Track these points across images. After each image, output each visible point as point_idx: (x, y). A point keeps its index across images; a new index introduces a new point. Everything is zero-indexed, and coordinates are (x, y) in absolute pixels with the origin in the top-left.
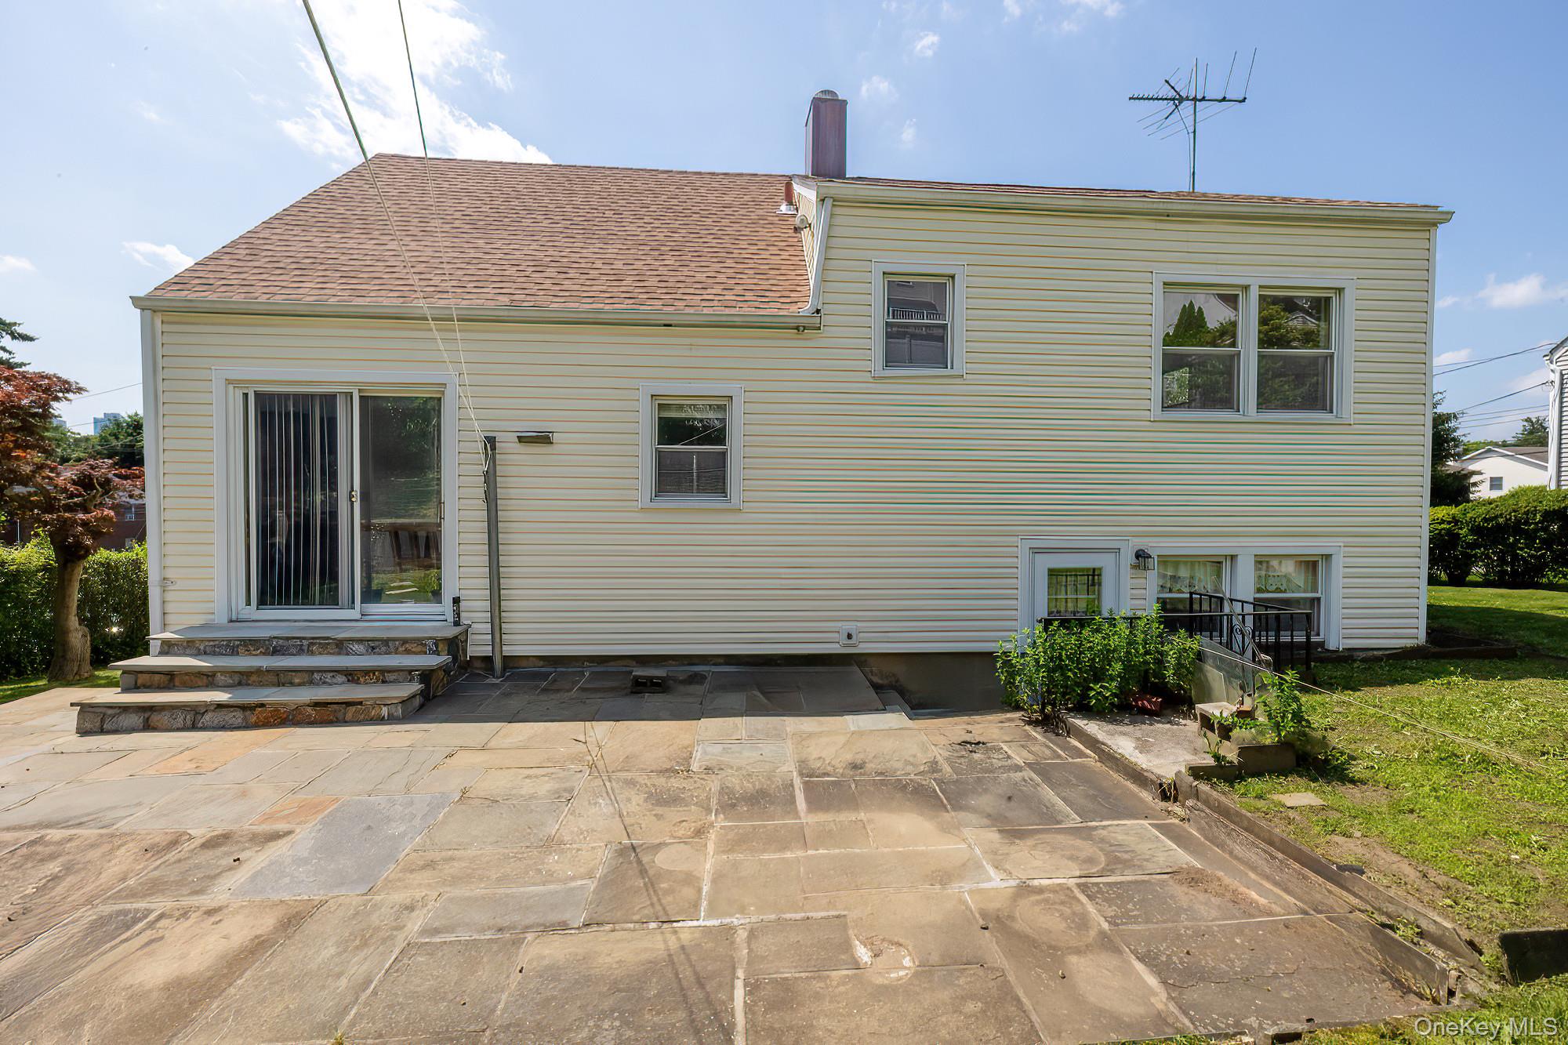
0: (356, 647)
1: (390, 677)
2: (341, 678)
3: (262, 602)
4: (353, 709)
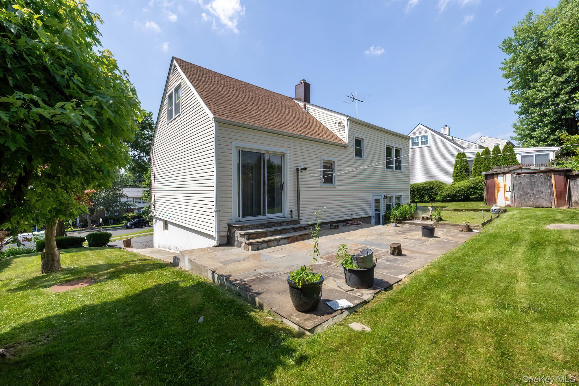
0: (284, 224)
1: (301, 229)
2: (293, 231)
3: (244, 216)
4: (306, 236)
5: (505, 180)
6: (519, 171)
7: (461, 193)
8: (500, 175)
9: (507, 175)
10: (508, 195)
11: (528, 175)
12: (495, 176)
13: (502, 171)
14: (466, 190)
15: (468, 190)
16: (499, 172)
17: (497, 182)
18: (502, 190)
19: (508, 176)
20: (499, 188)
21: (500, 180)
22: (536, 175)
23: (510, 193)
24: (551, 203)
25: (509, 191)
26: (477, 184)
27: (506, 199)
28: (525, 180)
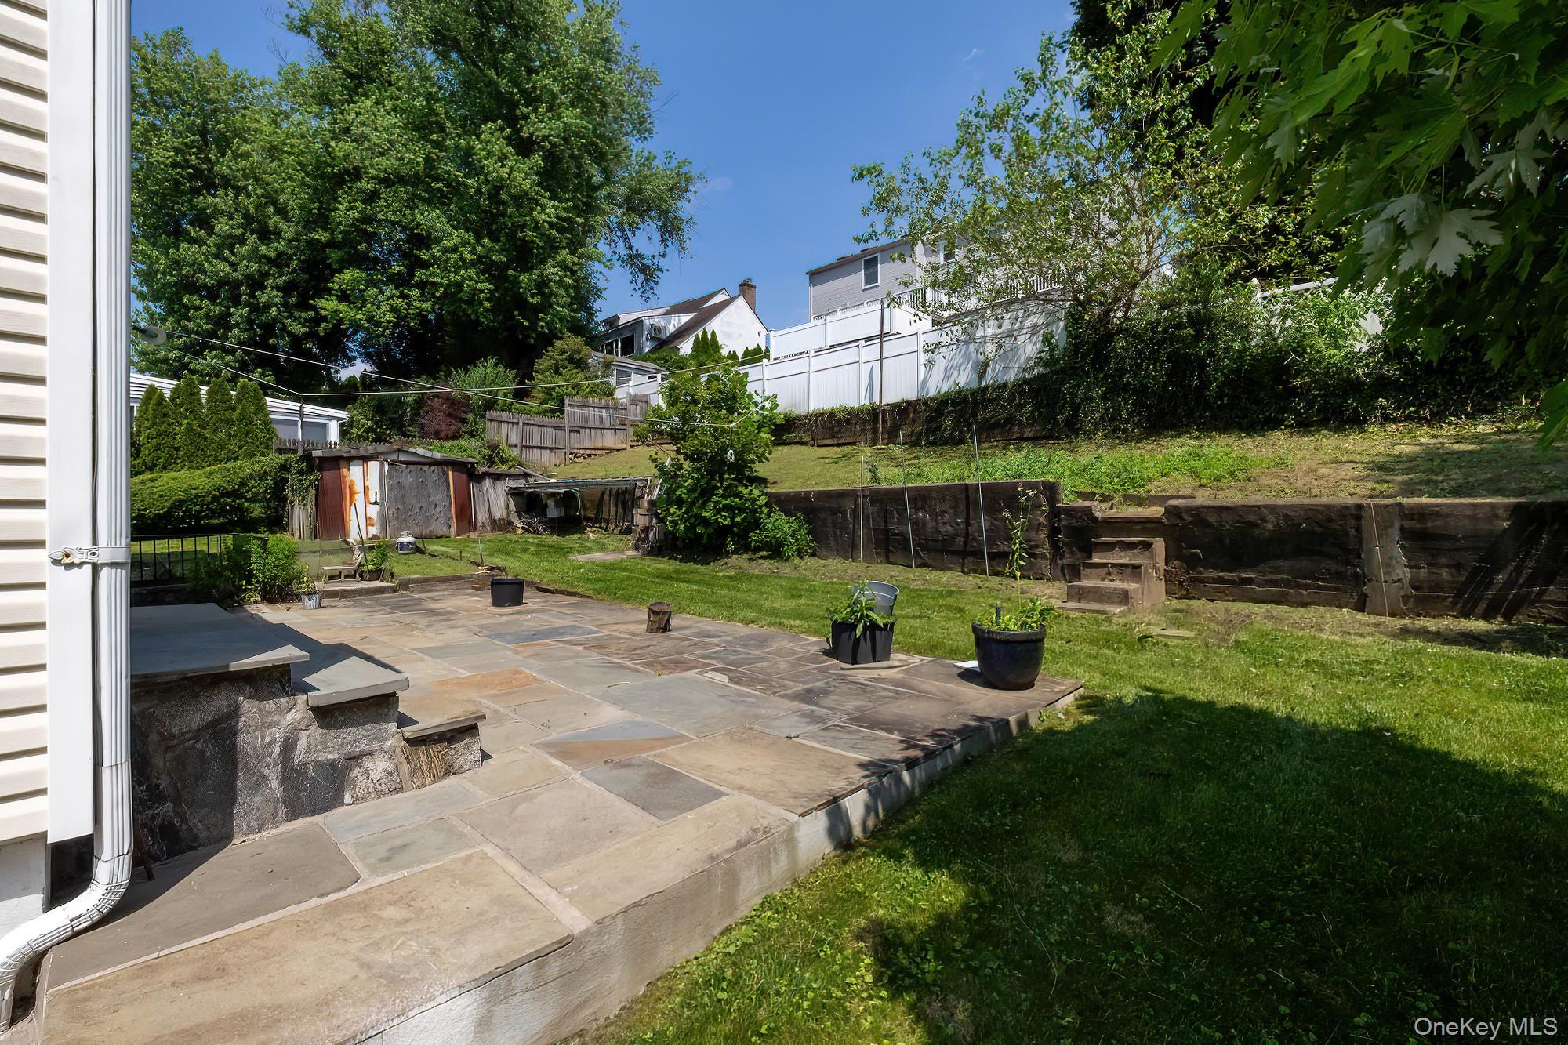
5: (365, 474)
6: (394, 457)
7: (189, 510)
8: (355, 462)
9: (371, 463)
10: (374, 511)
11: (412, 467)
12: (342, 463)
13: (362, 453)
14: (209, 499)
15: (215, 499)
16: (354, 453)
17: (348, 480)
18: (359, 498)
19: (374, 466)
20: (352, 494)
21: (354, 474)
22: (425, 468)
23: (377, 508)
24: (450, 527)
25: (376, 503)
26: (243, 484)
27: (369, 521)
28: (408, 477)
